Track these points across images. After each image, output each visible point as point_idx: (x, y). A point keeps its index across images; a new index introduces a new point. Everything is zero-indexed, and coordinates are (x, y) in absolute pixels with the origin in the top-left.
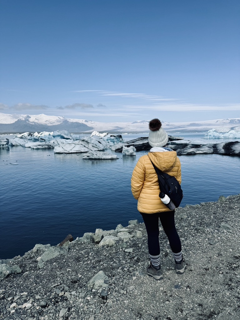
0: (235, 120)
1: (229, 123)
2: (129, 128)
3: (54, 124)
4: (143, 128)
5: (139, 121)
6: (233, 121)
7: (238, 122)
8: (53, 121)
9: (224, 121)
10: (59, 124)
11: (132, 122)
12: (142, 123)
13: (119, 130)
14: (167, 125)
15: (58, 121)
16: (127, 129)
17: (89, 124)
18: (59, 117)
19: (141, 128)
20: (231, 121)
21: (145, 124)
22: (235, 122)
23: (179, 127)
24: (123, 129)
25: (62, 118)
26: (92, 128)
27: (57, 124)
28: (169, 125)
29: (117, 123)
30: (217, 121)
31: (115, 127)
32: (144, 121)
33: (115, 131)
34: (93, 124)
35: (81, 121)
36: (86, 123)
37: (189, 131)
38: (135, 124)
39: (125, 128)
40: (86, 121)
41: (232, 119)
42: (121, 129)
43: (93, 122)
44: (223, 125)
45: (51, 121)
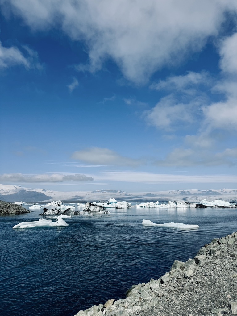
0: (185, 191)
1: (181, 194)
2: (89, 197)
3: (9, 194)
4: (103, 197)
5: (98, 191)
6: (184, 193)
7: (188, 193)
8: (8, 191)
9: (176, 192)
10: (15, 193)
11: (92, 192)
12: (102, 192)
13: (79, 200)
14: (126, 195)
15: (13, 190)
16: (88, 198)
17: (47, 194)
18: (16, 186)
19: (101, 197)
20: (181, 192)
21: (104, 193)
22: (185, 193)
23: (137, 197)
24: (83, 198)
25: (18, 187)
26: (50, 198)
27: (12, 193)
28: (127, 194)
29: (76, 192)
30: (170, 192)
31: (75, 196)
32: (104, 191)
33: (75, 200)
34: (51, 194)
35: (39, 190)
36: (44, 192)
37: (147, 201)
38: (95, 194)
39: (85, 197)
40: (43, 190)
41: (182, 190)
42: (81, 198)
43: (51, 191)
44: (175, 196)
45: (6, 190)
